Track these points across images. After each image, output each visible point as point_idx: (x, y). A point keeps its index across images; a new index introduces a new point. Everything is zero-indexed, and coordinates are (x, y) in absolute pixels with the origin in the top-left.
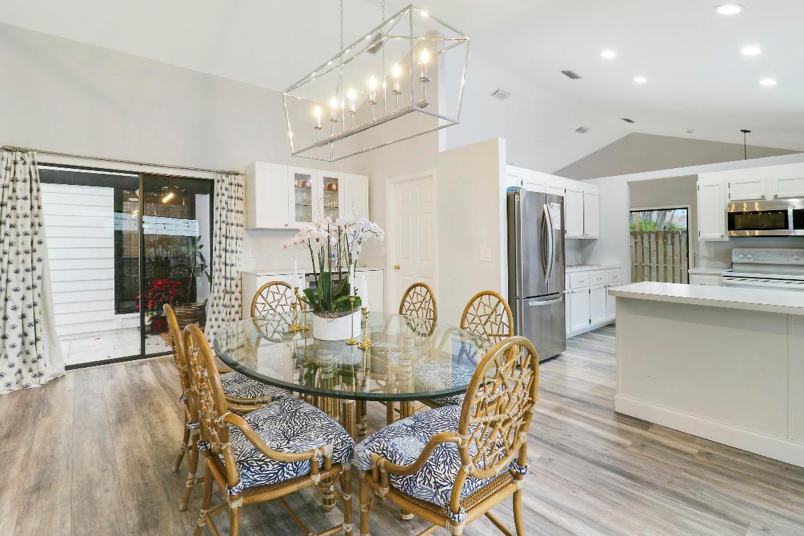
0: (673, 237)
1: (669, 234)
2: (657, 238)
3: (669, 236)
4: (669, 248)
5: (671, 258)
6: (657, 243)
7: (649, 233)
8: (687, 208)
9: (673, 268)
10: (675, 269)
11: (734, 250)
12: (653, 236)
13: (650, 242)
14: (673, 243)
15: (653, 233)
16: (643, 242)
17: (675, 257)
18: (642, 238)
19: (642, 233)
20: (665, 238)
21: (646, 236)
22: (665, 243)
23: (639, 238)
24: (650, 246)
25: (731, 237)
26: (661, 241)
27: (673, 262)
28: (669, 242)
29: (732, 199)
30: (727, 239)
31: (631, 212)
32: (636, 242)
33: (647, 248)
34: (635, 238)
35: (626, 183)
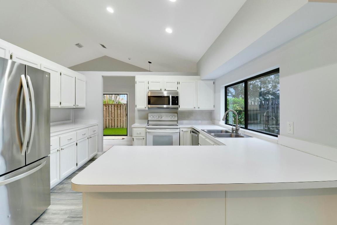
0: (120, 107)
1: (118, 105)
2: (114, 107)
3: (119, 106)
4: (119, 111)
5: (120, 115)
6: (114, 109)
7: (112, 105)
8: (127, 94)
9: (120, 119)
10: (121, 120)
11: (149, 114)
12: (113, 106)
13: (112, 109)
14: (120, 109)
15: (113, 104)
16: (109, 109)
17: (121, 115)
18: (109, 107)
19: (108, 105)
20: (117, 107)
21: (110, 106)
22: (117, 109)
23: (107, 107)
24: (112, 110)
25: (148, 108)
26: (116, 108)
27: (120, 117)
28: (119, 109)
29: (149, 89)
30: (147, 109)
31: (104, 94)
32: (106, 109)
33: (110, 111)
34: (106, 107)
35: (101, 77)
